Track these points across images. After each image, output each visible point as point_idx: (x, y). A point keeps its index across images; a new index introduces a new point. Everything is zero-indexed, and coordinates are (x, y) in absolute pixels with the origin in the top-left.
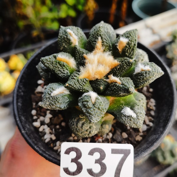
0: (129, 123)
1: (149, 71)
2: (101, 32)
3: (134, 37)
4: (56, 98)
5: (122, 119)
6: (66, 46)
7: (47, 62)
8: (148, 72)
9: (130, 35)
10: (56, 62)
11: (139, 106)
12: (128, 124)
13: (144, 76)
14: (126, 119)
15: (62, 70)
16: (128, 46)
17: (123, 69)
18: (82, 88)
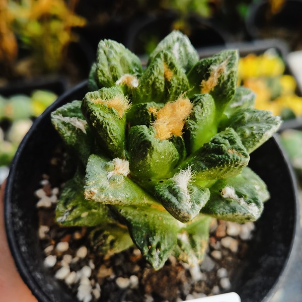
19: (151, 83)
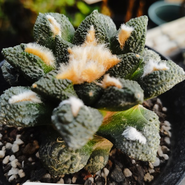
0: (135, 153)
1: (166, 71)
2: (94, 18)
3: (142, 25)
4: (16, 107)
5: (124, 146)
6: (43, 38)
7: (10, 54)
8: (164, 73)
9: (137, 23)
10: (24, 55)
11: (151, 127)
12: (133, 153)
13: (157, 77)
14: (130, 145)
15: (32, 67)
16: (133, 38)
17: (125, 69)
18: (59, 93)
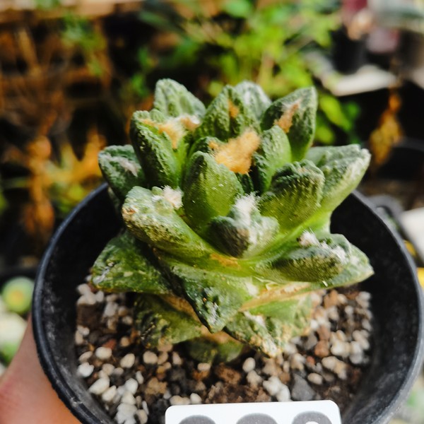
19: (213, 120)
